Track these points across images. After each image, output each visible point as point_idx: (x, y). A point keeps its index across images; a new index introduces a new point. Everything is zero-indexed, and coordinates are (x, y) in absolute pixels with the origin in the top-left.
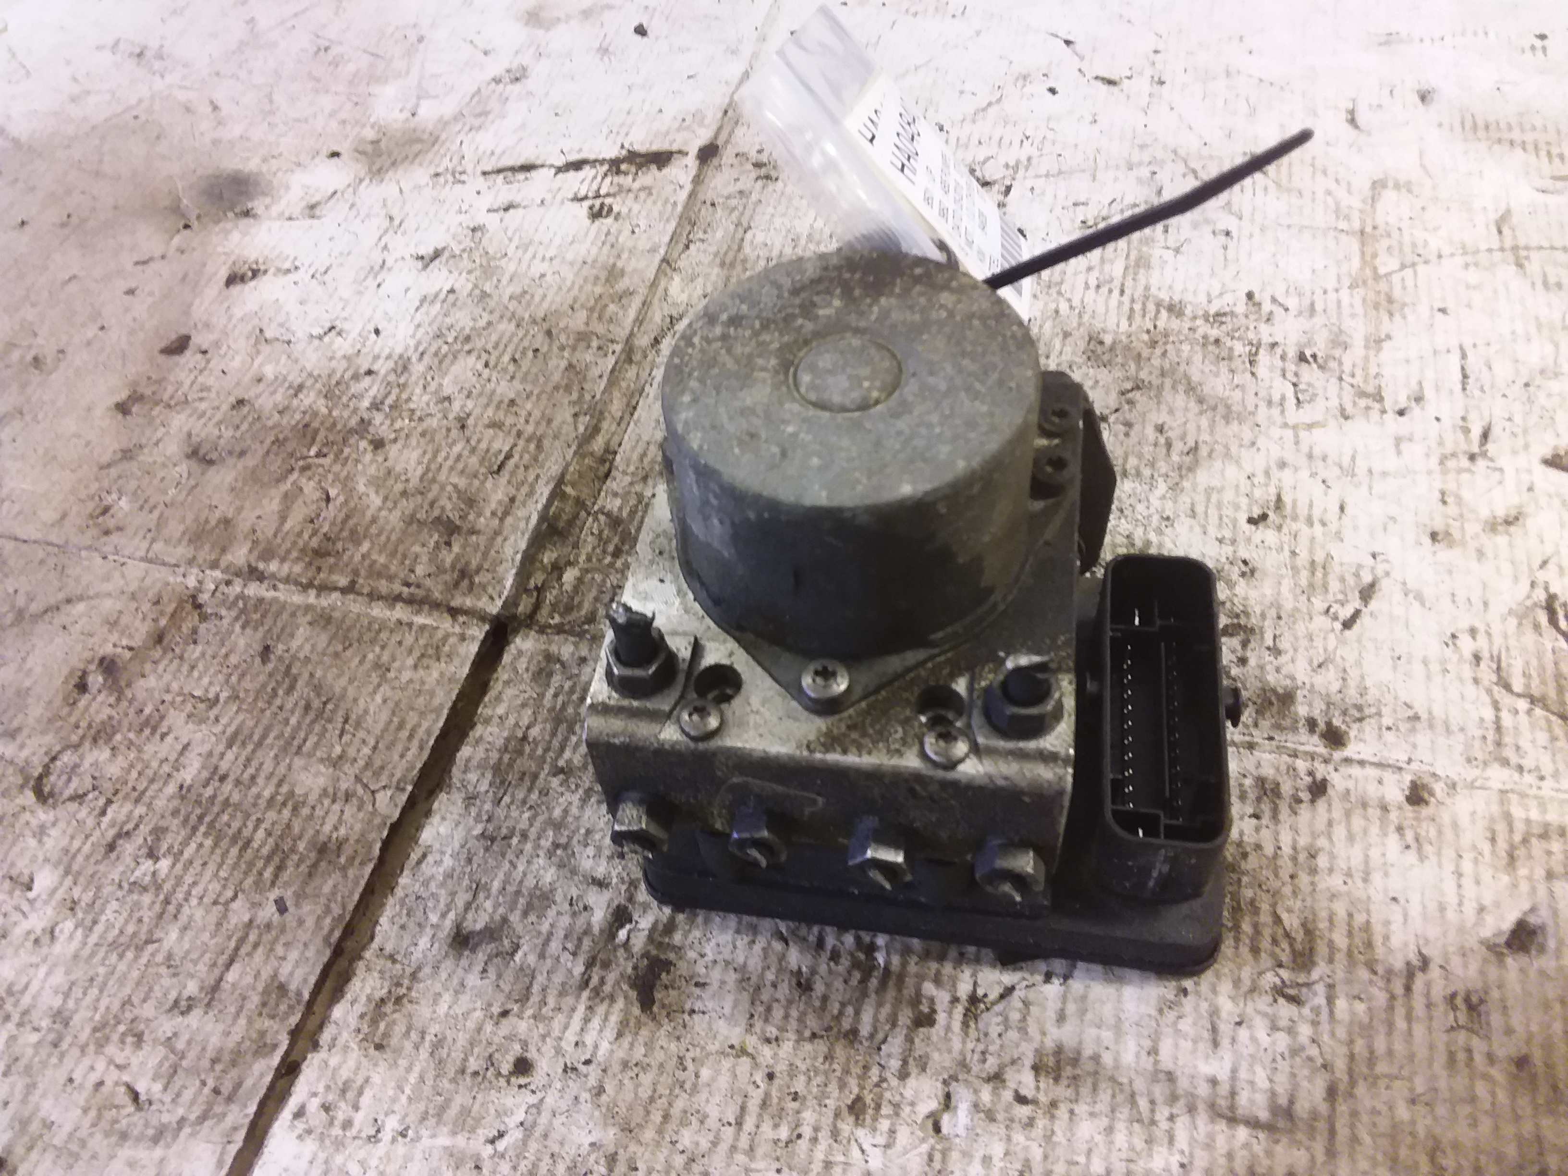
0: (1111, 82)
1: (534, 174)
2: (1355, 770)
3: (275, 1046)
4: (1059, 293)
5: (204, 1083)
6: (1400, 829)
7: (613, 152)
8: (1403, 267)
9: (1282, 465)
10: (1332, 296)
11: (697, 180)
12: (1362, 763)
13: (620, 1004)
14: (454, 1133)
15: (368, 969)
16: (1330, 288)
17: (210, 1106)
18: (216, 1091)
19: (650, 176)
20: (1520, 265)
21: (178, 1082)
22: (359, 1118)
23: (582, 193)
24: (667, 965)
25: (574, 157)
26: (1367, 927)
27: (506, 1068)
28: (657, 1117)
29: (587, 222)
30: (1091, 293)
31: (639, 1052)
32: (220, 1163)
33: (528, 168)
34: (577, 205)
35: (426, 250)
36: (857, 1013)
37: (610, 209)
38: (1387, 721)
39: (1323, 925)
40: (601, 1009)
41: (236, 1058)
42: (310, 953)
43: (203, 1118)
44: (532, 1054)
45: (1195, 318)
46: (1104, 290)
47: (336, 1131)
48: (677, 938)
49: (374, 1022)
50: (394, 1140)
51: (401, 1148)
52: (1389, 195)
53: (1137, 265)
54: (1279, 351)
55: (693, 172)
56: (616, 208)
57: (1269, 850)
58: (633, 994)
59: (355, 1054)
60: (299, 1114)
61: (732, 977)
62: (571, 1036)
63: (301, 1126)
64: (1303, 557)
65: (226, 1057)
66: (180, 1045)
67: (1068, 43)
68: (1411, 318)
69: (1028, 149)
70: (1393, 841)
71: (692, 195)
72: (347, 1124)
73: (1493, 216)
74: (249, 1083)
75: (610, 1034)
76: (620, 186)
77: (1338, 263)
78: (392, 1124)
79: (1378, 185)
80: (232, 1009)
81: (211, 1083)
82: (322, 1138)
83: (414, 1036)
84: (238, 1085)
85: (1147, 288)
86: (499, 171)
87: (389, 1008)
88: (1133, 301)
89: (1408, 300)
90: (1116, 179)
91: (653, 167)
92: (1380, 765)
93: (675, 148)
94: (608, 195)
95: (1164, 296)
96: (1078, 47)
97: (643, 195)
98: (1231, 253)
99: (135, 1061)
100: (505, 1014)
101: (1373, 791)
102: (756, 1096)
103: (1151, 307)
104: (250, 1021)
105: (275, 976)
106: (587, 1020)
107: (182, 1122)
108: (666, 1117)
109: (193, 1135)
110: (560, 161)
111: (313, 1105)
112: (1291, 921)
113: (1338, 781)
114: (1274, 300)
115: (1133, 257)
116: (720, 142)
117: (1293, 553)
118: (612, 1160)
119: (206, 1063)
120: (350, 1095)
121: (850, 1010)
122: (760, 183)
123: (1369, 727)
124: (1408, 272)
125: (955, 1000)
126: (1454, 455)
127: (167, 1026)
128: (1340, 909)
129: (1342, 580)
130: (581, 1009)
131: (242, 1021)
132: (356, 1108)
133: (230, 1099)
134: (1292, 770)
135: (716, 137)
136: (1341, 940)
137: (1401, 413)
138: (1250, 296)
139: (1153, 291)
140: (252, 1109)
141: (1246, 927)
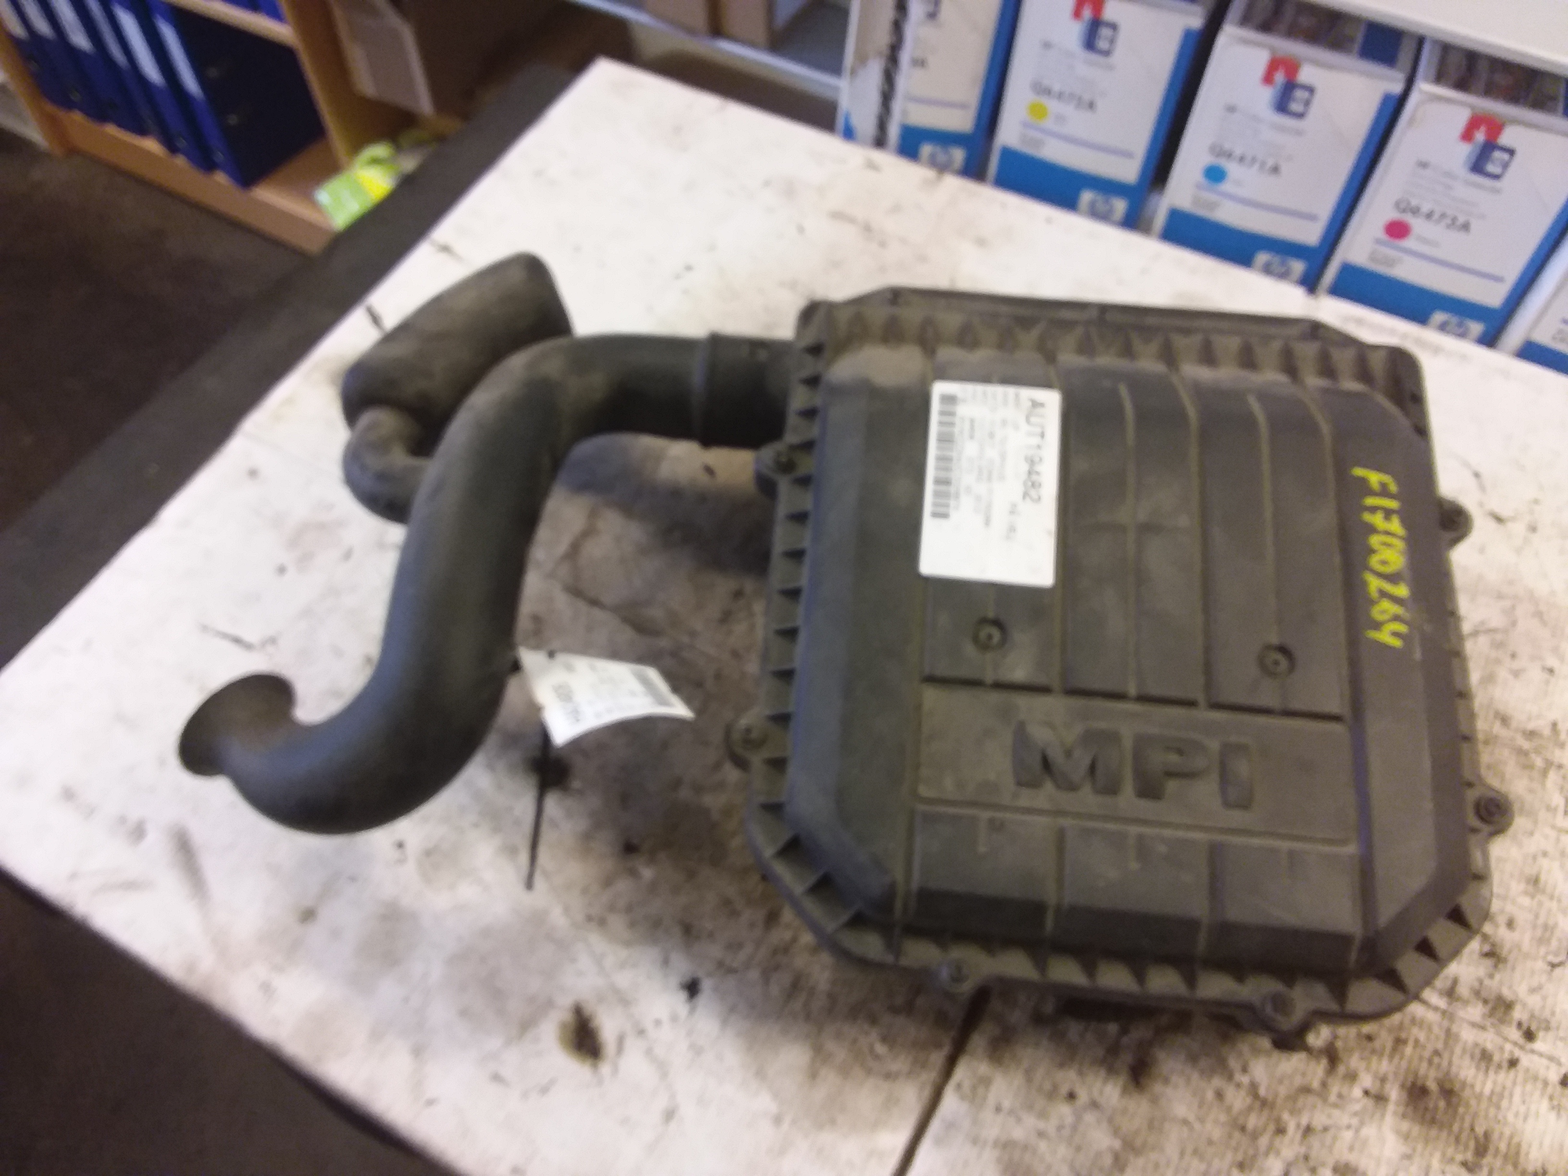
0: (1499, 520)
2: (1536, 1058)
6: (1551, 1098)
9: (1545, 854)
12: (1541, 1055)
26: (1519, 1145)
38: (1561, 1034)
39: (1495, 1136)
45: (1516, 731)
57: (1478, 1089)
64: (1541, 921)
67: (1477, 476)
70: (1545, 1104)
92: (1551, 1059)
95: (1501, 709)
96: (1484, 481)
101: (1542, 1073)
112: (1480, 1130)
113: (1526, 1060)
117: (1537, 916)
123: (1551, 1035)
125: (1298, 1126)
128: (1507, 1132)
129: (1560, 940)
134: (1502, 1049)
136: (1503, 1147)
138: (1554, 725)
141: (1456, 1127)
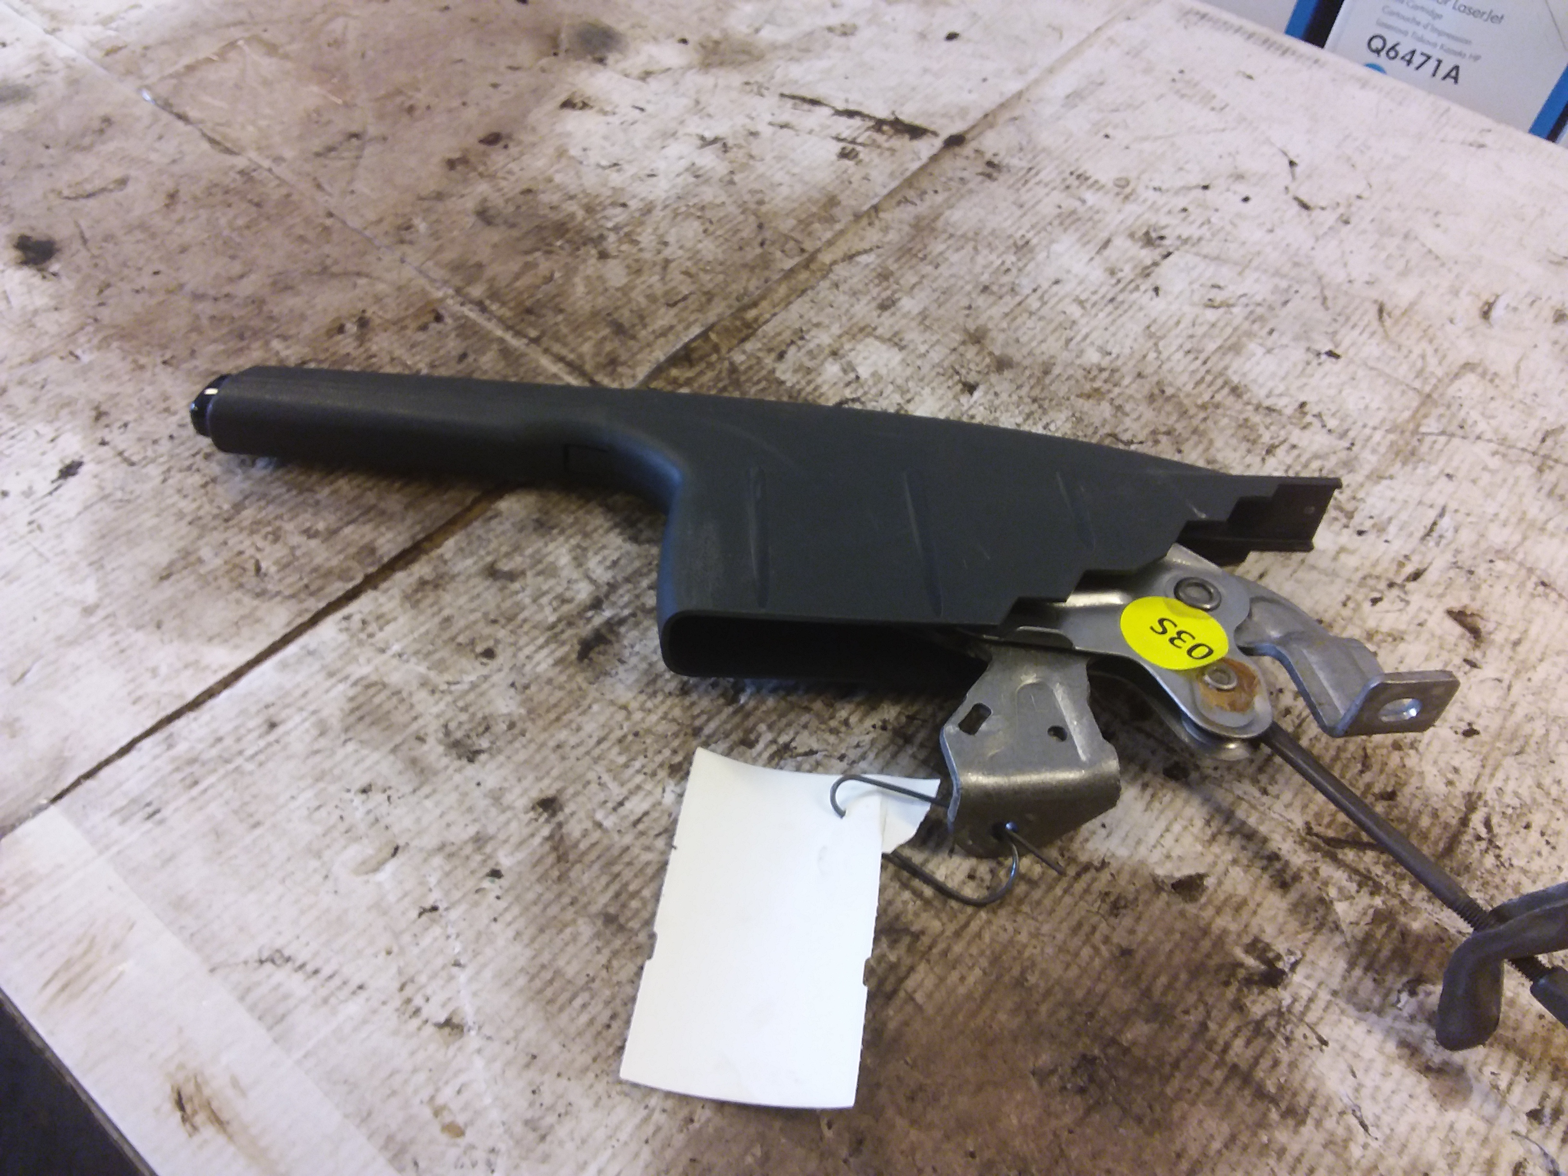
0: (1305, 206)
1: (817, 109)
3: (352, 579)
4: (1156, 344)
5: (301, 579)
7: (883, 113)
8: (1443, 433)
10: (1367, 431)
11: (934, 159)
13: (566, 648)
14: (429, 668)
15: (429, 561)
16: (1371, 424)
17: (299, 591)
18: (307, 586)
19: (902, 143)
20: (1540, 470)
21: (288, 571)
22: (380, 636)
23: (843, 136)
24: (608, 642)
25: (852, 107)
27: (479, 649)
28: (552, 716)
29: (834, 157)
30: (1180, 355)
31: (563, 678)
32: (289, 624)
33: (815, 102)
34: (834, 142)
35: (709, 135)
36: (708, 720)
37: (857, 155)
40: (553, 646)
41: (328, 574)
42: (400, 539)
43: (293, 596)
44: (499, 650)
45: (1248, 403)
46: (1191, 356)
47: (363, 636)
48: (623, 630)
49: (416, 591)
50: (394, 656)
51: (395, 662)
52: (1471, 378)
53: (1230, 349)
54: (1295, 452)
55: (934, 151)
56: (861, 156)
58: (578, 647)
59: (396, 602)
60: (347, 618)
61: (644, 666)
62: (527, 651)
63: (344, 624)
65: (322, 571)
66: (298, 553)
67: (1292, 164)
68: (1420, 471)
69: (1205, 231)
71: (923, 168)
72: (371, 636)
73: (1546, 427)
74: (328, 590)
75: (550, 661)
76: (874, 141)
77: (1391, 409)
78: (396, 648)
79: (1468, 366)
80: (339, 547)
81: (305, 581)
82: (352, 636)
83: (435, 608)
84: (321, 589)
85: (1226, 368)
86: (793, 97)
87: (429, 587)
88: (1208, 372)
89: (1427, 458)
90: (1257, 281)
91: (907, 136)
93: (932, 128)
94: (861, 144)
95: (1235, 379)
96: (1298, 170)
97: (887, 154)
98: (1309, 370)
99: (268, 549)
100: (494, 622)
102: (618, 734)
103: (1220, 382)
104: (346, 558)
105: (373, 541)
106: (541, 647)
107: (278, 593)
108: (558, 719)
109: (281, 602)
110: (841, 107)
111: (357, 618)
114: (1319, 416)
115: (1230, 342)
116: (969, 136)
118: (512, 726)
119: (308, 569)
120: (382, 621)
121: (704, 717)
122: (980, 178)
124: (1443, 439)
126: (1378, 578)
127: (296, 539)
130: (541, 640)
131: (341, 557)
132: (381, 629)
133: (312, 594)
135: (967, 132)
137: (1360, 533)
138: (1303, 405)
139: (1230, 372)
140: (322, 605)
